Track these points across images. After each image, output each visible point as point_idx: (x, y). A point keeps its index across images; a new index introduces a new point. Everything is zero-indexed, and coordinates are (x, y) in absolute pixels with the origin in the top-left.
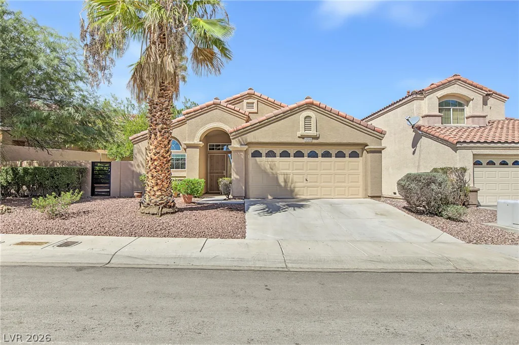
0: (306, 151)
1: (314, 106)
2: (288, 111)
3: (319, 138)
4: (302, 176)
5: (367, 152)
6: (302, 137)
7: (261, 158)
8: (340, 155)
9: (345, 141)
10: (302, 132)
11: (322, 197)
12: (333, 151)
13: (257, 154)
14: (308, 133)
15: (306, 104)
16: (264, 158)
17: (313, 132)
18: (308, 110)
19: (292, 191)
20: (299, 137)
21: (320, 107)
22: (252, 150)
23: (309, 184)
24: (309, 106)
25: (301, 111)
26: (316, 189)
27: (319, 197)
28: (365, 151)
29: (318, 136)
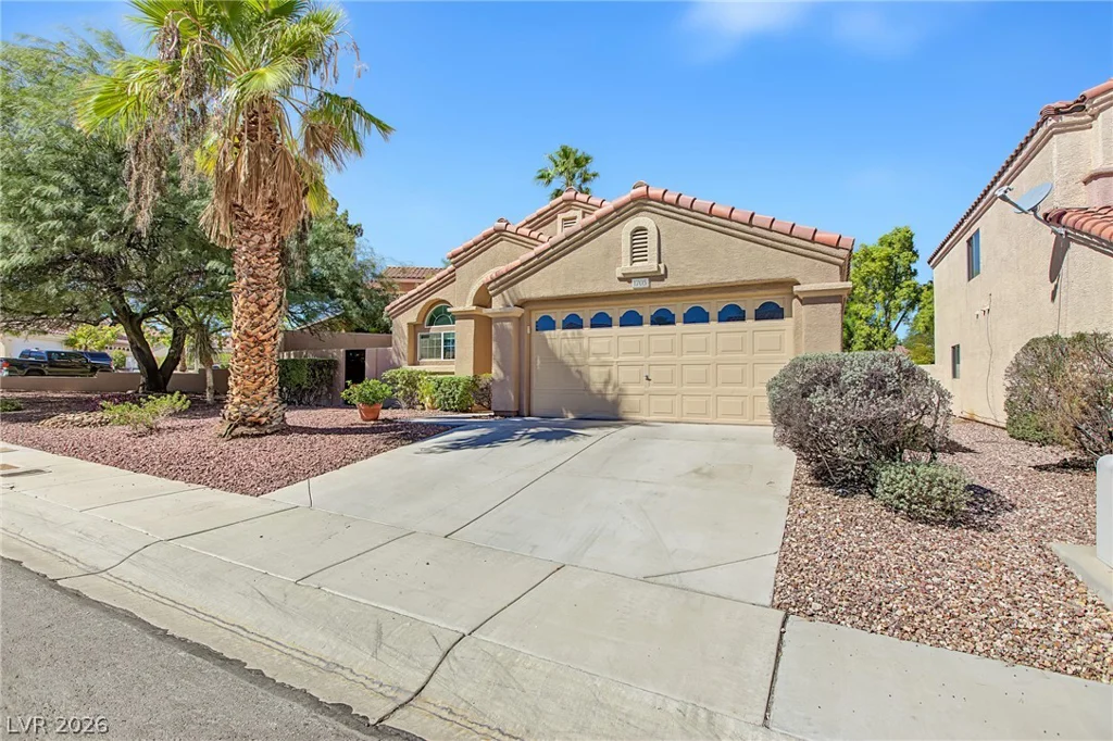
0: (647, 310)
1: (652, 202)
2: (593, 223)
3: (666, 275)
4: (637, 369)
5: (801, 301)
6: (627, 278)
7: (552, 332)
8: (733, 314)
9: (732, 279)
10: (625, 266)
11: (684, 419)
12: (713, 306)
13: (547, 324)
14: (639, 267)
15: (633, 200)
16: (559, 332)
17: (650, 265)
18: (641, 213)
19: (616, 404)
20: (620, 279)
21: (665, 203)
22: (536, 316)
23: (653, 388)
24: (641, 203)
25: (623, 220)
26: (669, 399)
27: (675, 418)
28: (795, 300)
29: (662, 272)
